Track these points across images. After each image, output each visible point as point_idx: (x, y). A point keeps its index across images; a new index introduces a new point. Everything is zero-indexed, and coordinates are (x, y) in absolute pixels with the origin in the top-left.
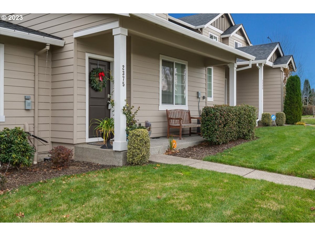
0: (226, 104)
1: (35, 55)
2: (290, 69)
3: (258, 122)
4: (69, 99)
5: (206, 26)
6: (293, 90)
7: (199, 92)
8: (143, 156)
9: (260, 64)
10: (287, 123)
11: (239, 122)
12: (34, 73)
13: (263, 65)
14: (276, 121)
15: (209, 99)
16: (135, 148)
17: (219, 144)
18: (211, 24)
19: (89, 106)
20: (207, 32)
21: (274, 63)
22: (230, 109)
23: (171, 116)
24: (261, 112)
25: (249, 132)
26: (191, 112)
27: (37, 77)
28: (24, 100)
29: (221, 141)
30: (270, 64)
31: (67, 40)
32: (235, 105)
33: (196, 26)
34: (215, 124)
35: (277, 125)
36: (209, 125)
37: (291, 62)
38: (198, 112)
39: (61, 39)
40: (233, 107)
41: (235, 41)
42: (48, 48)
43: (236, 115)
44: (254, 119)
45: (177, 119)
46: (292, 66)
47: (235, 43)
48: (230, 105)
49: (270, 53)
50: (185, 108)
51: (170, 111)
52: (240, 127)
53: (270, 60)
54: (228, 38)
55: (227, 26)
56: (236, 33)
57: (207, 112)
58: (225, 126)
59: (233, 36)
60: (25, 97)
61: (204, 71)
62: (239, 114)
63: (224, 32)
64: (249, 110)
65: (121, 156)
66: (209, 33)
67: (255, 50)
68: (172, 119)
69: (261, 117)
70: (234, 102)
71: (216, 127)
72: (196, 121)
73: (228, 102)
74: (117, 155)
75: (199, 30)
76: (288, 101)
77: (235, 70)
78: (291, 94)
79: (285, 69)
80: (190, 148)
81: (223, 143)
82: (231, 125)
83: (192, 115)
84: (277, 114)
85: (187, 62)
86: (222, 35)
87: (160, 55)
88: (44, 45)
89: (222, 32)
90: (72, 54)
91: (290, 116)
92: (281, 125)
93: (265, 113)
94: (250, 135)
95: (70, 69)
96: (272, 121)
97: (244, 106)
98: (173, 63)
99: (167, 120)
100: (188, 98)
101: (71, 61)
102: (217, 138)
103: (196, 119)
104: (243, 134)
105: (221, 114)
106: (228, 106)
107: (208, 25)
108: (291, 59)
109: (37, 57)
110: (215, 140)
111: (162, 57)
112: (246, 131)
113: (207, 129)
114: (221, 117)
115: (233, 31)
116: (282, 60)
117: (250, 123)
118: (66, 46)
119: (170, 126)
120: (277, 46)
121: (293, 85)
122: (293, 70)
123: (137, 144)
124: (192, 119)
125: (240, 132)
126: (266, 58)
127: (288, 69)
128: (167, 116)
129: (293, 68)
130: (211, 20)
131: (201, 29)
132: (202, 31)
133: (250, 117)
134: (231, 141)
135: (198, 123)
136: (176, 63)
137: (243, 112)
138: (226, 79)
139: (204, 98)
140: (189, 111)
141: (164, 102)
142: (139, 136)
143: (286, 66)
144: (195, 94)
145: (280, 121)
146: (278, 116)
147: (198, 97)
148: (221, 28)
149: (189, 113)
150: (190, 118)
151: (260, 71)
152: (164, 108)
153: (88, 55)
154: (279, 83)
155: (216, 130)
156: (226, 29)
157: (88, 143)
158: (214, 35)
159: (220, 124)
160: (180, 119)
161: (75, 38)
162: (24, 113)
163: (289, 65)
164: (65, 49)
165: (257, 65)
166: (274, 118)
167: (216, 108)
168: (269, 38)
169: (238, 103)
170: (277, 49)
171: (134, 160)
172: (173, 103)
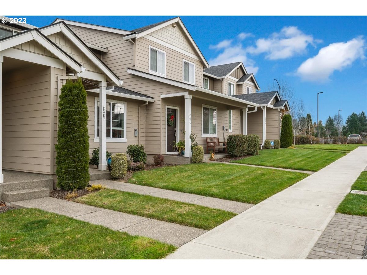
0: (241, 134)
1: (139, 106)
2: (285, 109)
3: (262, 146)
4: (158, 130)
5: (226, 77)
6: (287, 125)
7: (224, 126)
8: (201, 159)
9: (264, 107)
10: (282, 147)
11: (249, 145)
12: (139, 117)
13: (266, 107)
14: (274, 145)
15: (230, 131)
16: (197, 155)
17: (237, 157)
18: (230, 75)
19: (167, 134)
20: (227, 81)
21: (274, 105)
22: (243, 137)
23: (208, 141)
24: (264, 139)
25: (255, 151)
26: (219, 139)
27: (140, 118)
28: (134, 131)
29: (238, 155)
30: (271, 106)
31: (156, 99)
32: (246, 134)
33: (219, 76)
34: (235, 145)
35: (275, 148)
36: (231, 145)
37: (286, 105)
38: (223, 139)
39: (153, 98)
40: (245, 136)
41: (247, 86)
42: (147, 103)
43: (247, 140)
44: (258, 143)
45: (213, 142)
46: (287, 107)
47: (248, 88)
48: (244, 134)
49: (270, 100)
50: (216, 136)
51: (208, 138)
52: (249, 147)
53: (271, 104)
54: (242, 85)
55: (241, 75)
56: (248, 80)
57: (230, 138)
58: (240, 146)
59: (246, 83)
60: (135, 129)
61: (227, 113)
62: (249, 140)
63: (239, 80)
64: (255, 138)
65: (189, 159)
66: (228, 81)
67: (261, 96)
68: (209, 142)
69: (264, 143)
70: (245, 133)
71: (236, 147)
72: (223, 145)
73: (242, 133)
74: (187, 159)
75: (221, 79)
76: (283, 132)
77: (247, 112)
78: (285, 127)
79: (281, 110)
80: (221, 159)
81: (239, 157)
82: (244, 146)
83: (220, 140)
84: (275, 141)
85: (217, 108)
86: (237, 82)
87: (202, 105)
88: (145, 102)
89: (237, 80)
90: (159, 107)
91: (284, 143)
92: (277, 148)
93: (267, 140)
94: (255, 152)
95: (158, 114)
96: (271, 146)
97: (252, 135)
98: (209, 109)
99: (206, 143)
100: (218, 130)
101: (159, 110)
102: (236, 153)
103: (222, 143)
104: (251, 152)
105: (238, 139)
106: (242, 135)
107: (228, 76)
108: (286, 102)
109: (140, 108)
110: (235, 154)
111: (204, 106)
112: (253, 150)
113: (231, 148)
114: (238, 141)
115: (246, 79)
116: (279, 103)
117: (256, 146)
118: (155, 102)
119: (208, 147)
120: (276, 94)
121: (286, 121)
122: (288, 110)
123: (198, 153)
124: (220, 143)
125: (249, 151)
126: (267, 103)
127: (284, 109)
128: (206, 141)
129: (287, 109)
130: (229, 72)
131: (223, 79)
132: (223, 81)
133: (255, 142)
134: (244, 155)
135: (224, 145)
136: (211, 109)
137: (251, 138)
138: (241, 116)
139: (227, 130)
140: (218, 138)
141: (204, 133)
142: (199, 149)
143: (283, 108)
144: (222, 128)
145: (277, 145)
146: (275, 142)
147: (223, 130)
148: (236, 77)
149: (218, 139)
150: (219, 142)
151: (264, 111)
152: (204, 136)
153: (167, 107)
154: (277, 119)
155: (235, 148)
156: (240, 77)
157: (166, 155)
158: (232, 83)
159: (238, 145)
160: (214, 143)
161: (161, 98)
162: (134, 138)
163: (284, 106)
164: (155, 104)
165: (262, 108)
166: (272, 143)
167: (235, 136)
168: (275, 80)
169: (248, 133)
170: (276, 96)
171: (196, 161)
172: (209, 133)
